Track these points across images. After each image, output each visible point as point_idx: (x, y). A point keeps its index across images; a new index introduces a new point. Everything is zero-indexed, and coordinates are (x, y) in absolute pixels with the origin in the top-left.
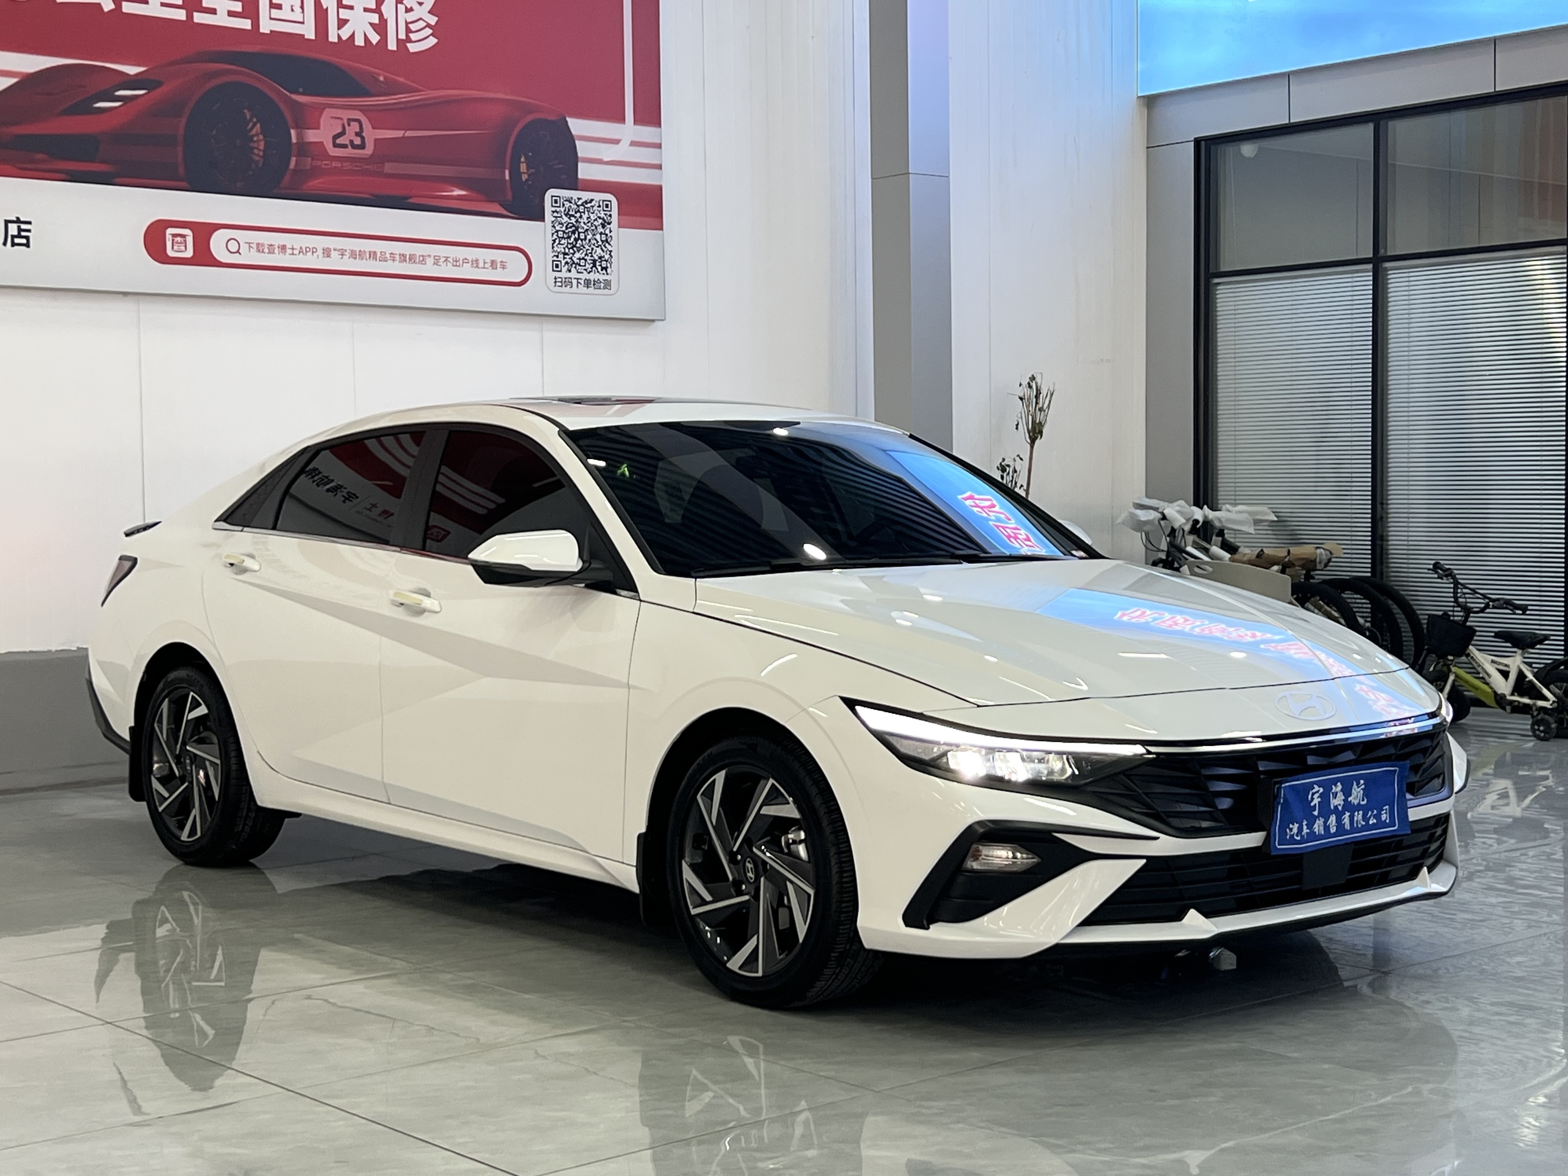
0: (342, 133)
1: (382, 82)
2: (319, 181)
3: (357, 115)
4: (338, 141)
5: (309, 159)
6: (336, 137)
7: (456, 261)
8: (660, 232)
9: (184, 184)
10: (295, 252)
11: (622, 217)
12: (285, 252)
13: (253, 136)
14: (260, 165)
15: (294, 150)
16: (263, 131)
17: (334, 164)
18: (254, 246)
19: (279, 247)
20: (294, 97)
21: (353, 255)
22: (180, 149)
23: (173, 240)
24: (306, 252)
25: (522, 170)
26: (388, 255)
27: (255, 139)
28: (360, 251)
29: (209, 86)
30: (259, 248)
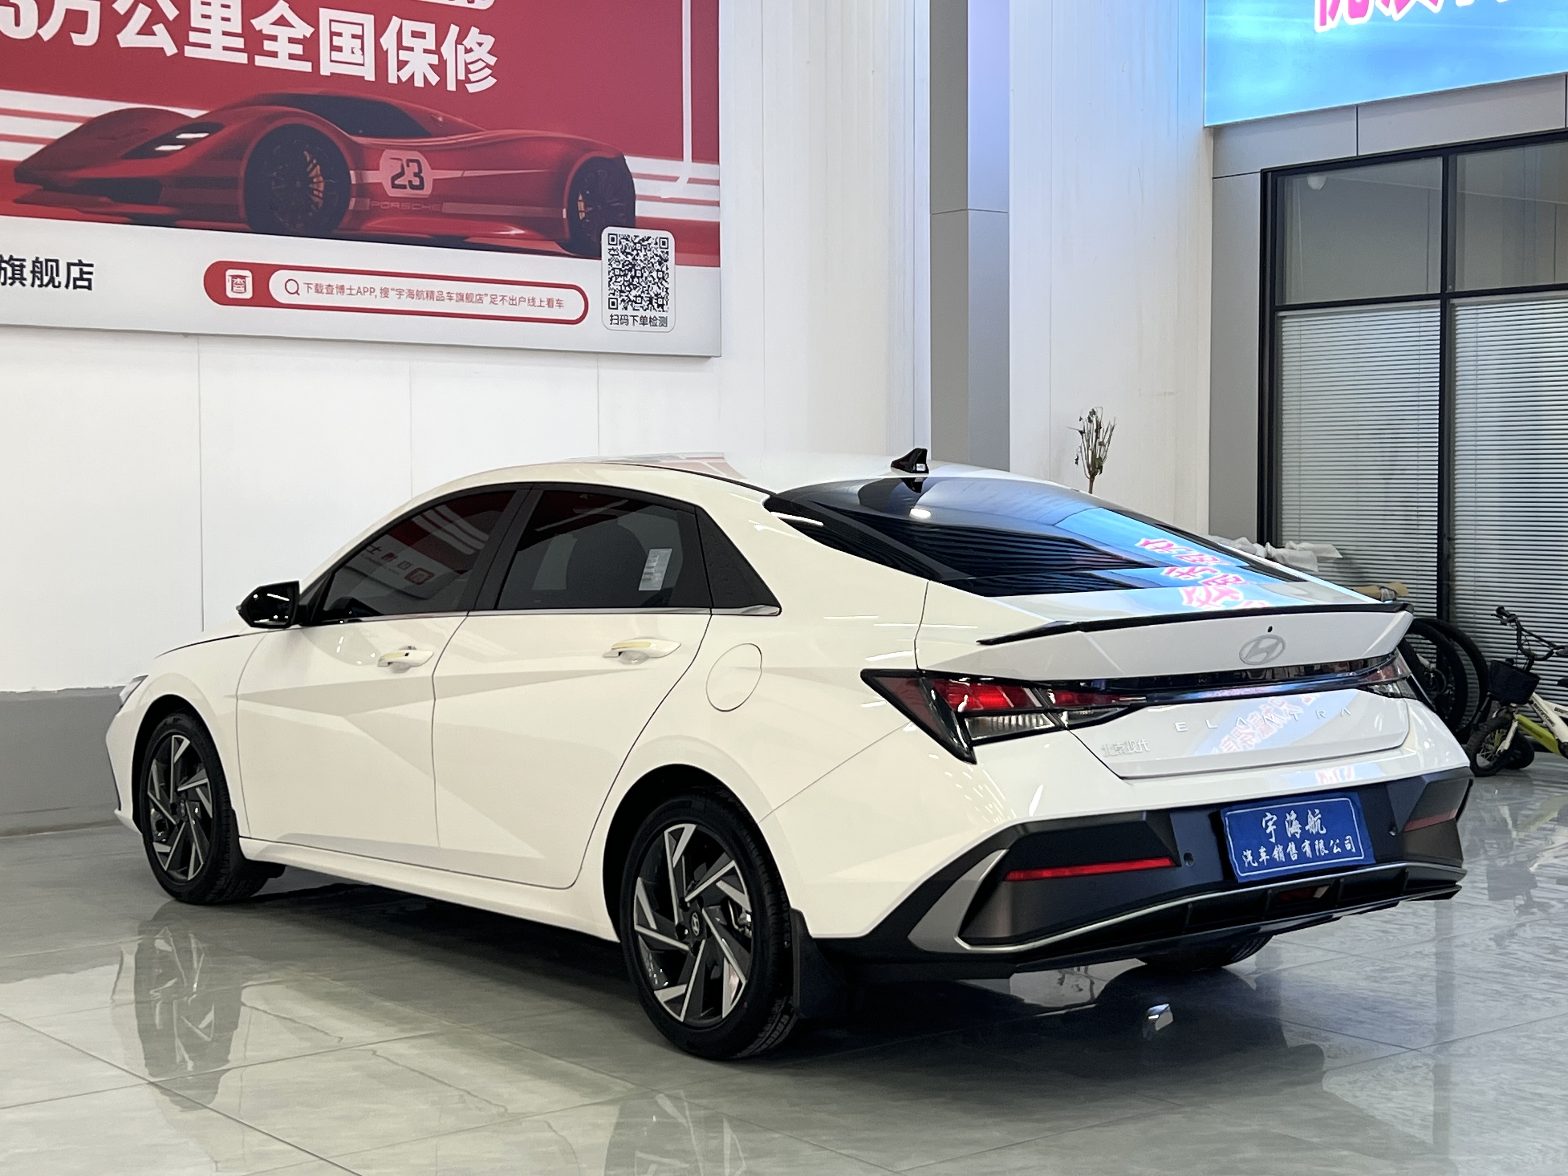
0: (402, 174)
1: (441, 123)
2: (378, 221)
3: (415, 155)
4: (396, 182)
5: (368, 200)
6: (394, 179)
7: (513, 300)
8: (718, 268)
9: (245, 226)
10: (354, 292)
11: (680, 255)
12: (344, 292)
13: (314, 177)
14: (320, 205)
15: (354, 191)
16: (323, 174)
17: (393, 204)
18: (313, 287)
19: (337, 288)
20: (354, 138)
21: (411, 294)
22: (241, 192)
23: (233, 282)
24: (364, 292)
25: (579, 209)
26: (445, 295)
27: (315, 180)
28: (417, 291)
29: (270, 127)
30: (318, 288)
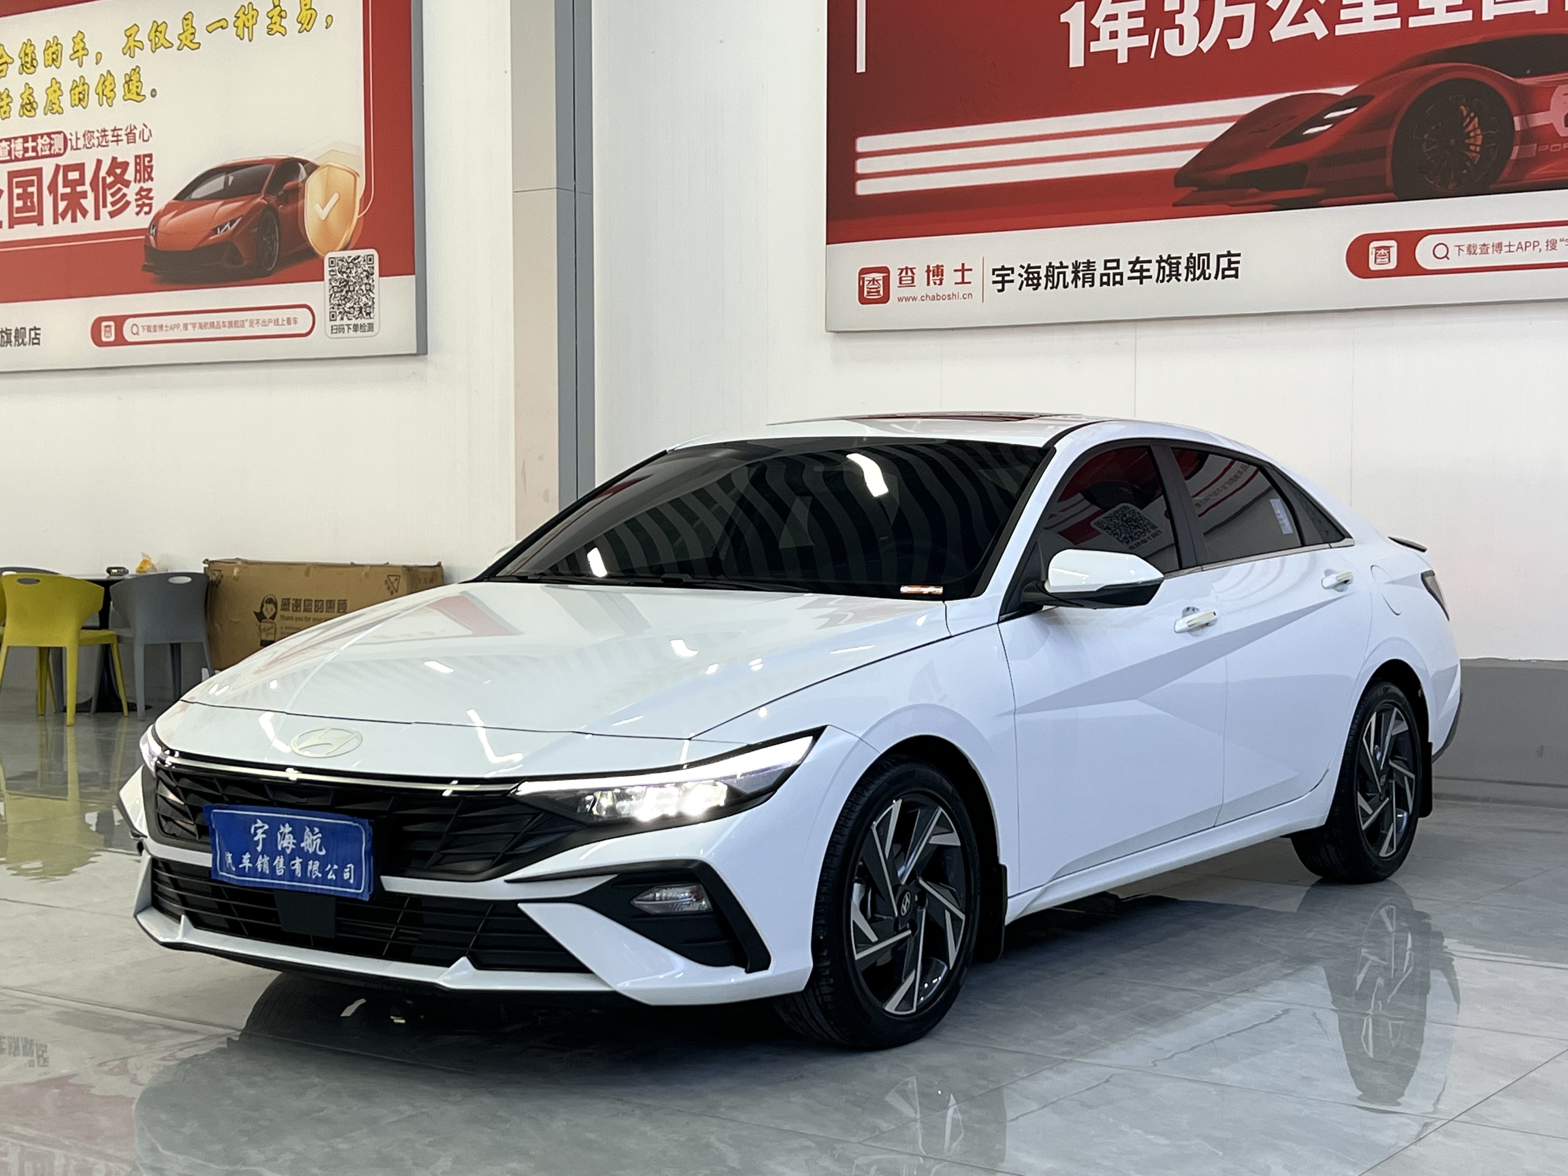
2: (1546, 167)
5: (1535, 145)
9: (1392, 195)
10: (1512, 249)
12: (1501, 250)
13: (1470, 132)
14: (1476, 160)
15: (1517, 139)
16: (1481, 125)
17: (1565, 145)
18: (1465, 248)
19: (1493, 246)
20: (1520, 81)
22: (1388, 160)
23: (1376, 253)
24: (1526, 247)
27: (1472, 134)
29: (1422, 90)
30: (1471, 249)
